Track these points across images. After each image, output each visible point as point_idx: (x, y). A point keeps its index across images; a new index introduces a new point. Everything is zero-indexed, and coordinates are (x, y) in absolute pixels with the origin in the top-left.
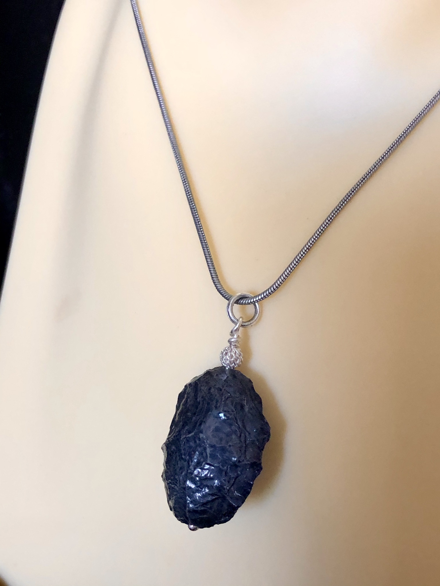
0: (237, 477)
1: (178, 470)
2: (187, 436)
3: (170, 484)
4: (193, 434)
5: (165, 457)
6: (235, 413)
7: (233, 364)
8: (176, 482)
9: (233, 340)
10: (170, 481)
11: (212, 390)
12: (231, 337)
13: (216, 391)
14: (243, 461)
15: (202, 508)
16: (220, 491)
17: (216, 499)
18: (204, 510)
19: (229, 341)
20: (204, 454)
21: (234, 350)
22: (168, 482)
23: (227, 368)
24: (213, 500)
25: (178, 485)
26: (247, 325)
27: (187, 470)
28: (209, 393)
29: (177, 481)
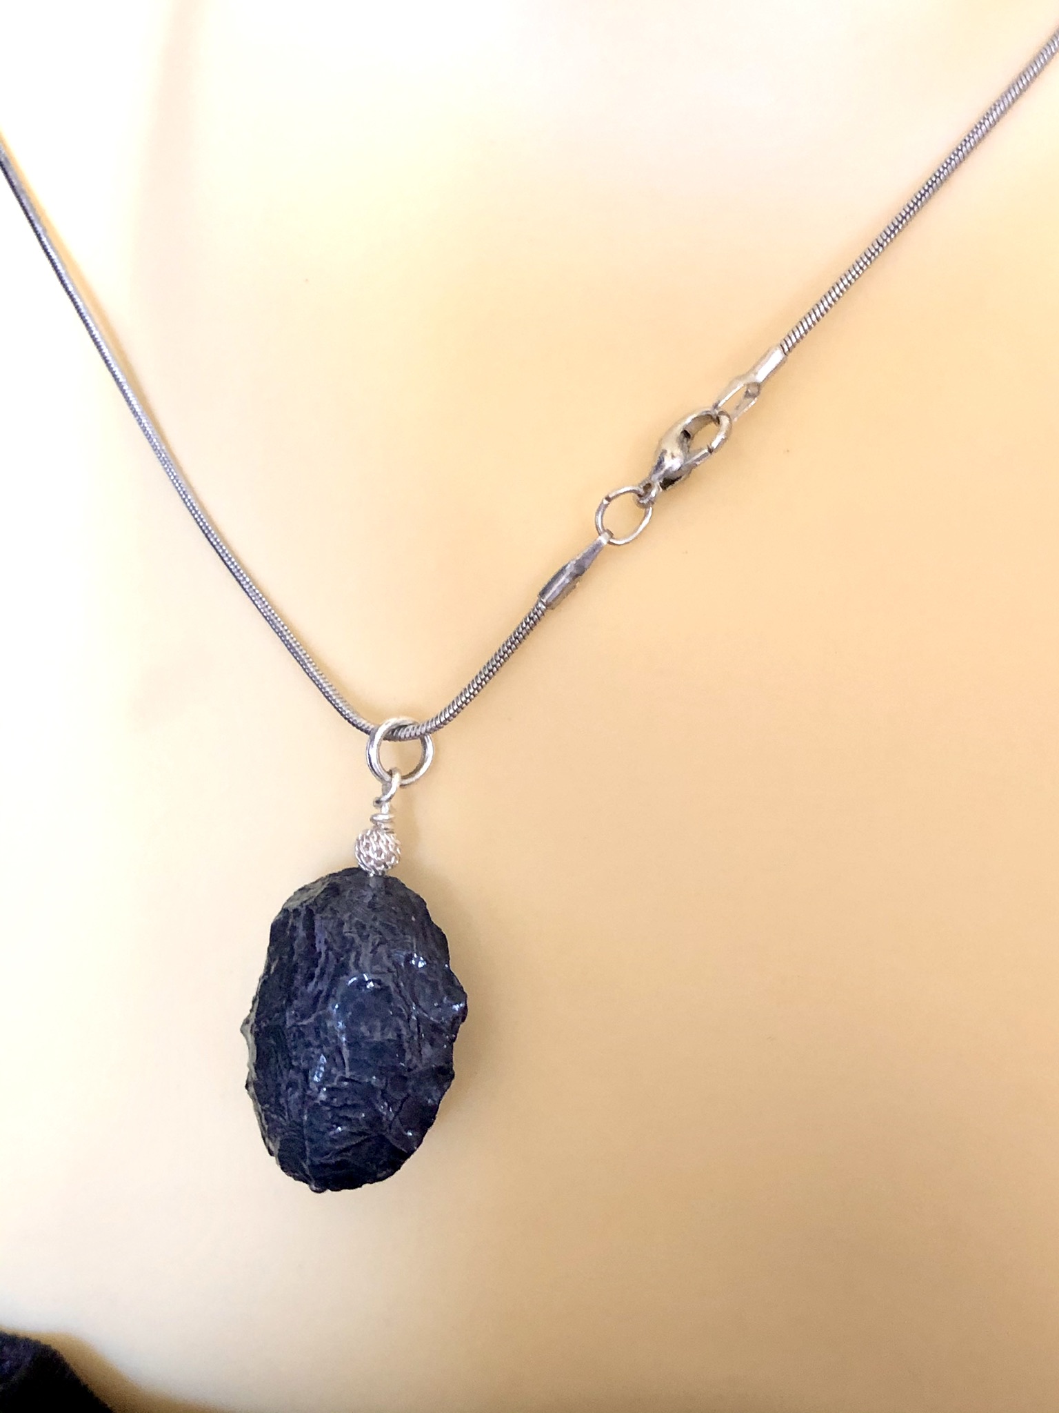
0: (406, 1098)
1: (283, 1087)
2: (300, 1024)
3: (269, 1113)
4: (311, 1020)
5: (251, 1054)
6: (395, 974)
7: (383, 866)
8: (282, 1111)
9: (380, 818)
10: (267, 1106)
11: (346, 928)
12: (375, 811)
13: (354, 929)
14: (416, 1067)
15: (339, 1159)
16: (371, 1126)
17: (365, 1140)
18: (341, 1161)
19: (372, 820)
20: (338, 1060)
21: (384, 837)
22: (264, 1108)
23: (371, 875)
24: (359, 1145)
25: (286, 1117)
26: (408, 784)
27: (304, 1090)
28: (340, 933)
29: (284, 1108)
